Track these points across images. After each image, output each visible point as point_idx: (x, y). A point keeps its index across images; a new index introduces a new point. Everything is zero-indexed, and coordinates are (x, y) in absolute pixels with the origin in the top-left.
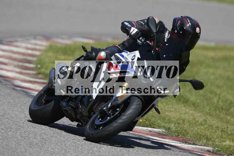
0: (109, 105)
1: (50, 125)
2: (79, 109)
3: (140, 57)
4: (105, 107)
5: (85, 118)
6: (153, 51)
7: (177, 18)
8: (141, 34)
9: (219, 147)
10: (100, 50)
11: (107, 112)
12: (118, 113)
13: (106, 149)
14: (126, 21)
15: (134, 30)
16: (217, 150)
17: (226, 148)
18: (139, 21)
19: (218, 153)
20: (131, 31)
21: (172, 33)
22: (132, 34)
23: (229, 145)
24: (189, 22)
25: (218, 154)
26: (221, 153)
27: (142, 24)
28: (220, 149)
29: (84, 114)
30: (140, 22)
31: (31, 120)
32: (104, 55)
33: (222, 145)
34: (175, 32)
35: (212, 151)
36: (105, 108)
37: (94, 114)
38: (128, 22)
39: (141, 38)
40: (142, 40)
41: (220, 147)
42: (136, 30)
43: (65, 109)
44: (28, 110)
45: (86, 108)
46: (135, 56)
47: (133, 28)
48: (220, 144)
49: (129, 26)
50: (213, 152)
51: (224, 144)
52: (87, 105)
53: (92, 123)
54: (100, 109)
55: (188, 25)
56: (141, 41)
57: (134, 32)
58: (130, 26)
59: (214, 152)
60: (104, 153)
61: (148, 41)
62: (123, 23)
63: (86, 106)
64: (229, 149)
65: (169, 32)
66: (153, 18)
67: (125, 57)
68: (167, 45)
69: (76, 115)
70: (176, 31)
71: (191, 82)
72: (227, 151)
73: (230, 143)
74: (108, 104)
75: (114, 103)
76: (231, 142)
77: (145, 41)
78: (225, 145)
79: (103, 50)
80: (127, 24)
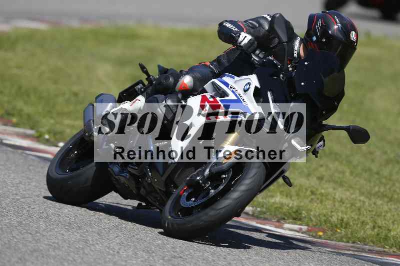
0: (207, 172)
1: (87, 205)
2: (146, 178)
3: (259, 86)
4: (198, 175)
5: (158, 193)
6: (281, 75)
7: (315, 15)
8: (258, 44)
9: (263, 206)
10: (182, 74)
11: (203, 185)
12: (222, 187)
13: (71, 210)
14: (226, 21)
15: (246, 37)
16: (259, 212)
17: (276, 208)
18: (249, 20)
19: (262, 216)
20: (241, 39)
21: (306, 41)
22: (242, 44)
23: (280, 203)
24: (338, 21)
25: (261, 218)
26: (266, 216)
27: (255, 26)
28: (264, 210)
29: (156, 186)
30: (251, 21)
31: (50, 195)
32: (190, 82)
33: (269, 202)
34: (312, 39)
35: (251, 213)
36: (198, 178)
37: (176, 187)
38: (231, 22)
39: (257, 52)
40: (260, 55)
41: (265, 206)
42: (249, 37)
43: (117, 177)
44: (45, 179)
45: (162, 176)
46: (249, 84)
47: (243, 34)
48: (264, 201)
49: (234, 29)
50: (253, 215)
51: (272, 200)
52: (164, 173)
53: (175, 204)
54: (188, 179)
55: (336, 27)
56: (257, 56)
57: (246, 41)
58: (236, 30)
59: (255, 215)
60: (67, 218)
61: (270, 58)
62: (221, 25)
63: (161, 173)
64: (280, 210)
65: (302, 40)
66: (281, 15)
67: (230, 86)
68: (306, 63)
69: (138, 189)
70: (315, 38)
71: (347, 129)
72: (277, 213)
73: (281, 200)
74: (204, 171)
75: (215, 169)
76: (285, 197)
77: (265, 57)
78: (273, 203)
79: (187, 73)
80: (228, 25)
